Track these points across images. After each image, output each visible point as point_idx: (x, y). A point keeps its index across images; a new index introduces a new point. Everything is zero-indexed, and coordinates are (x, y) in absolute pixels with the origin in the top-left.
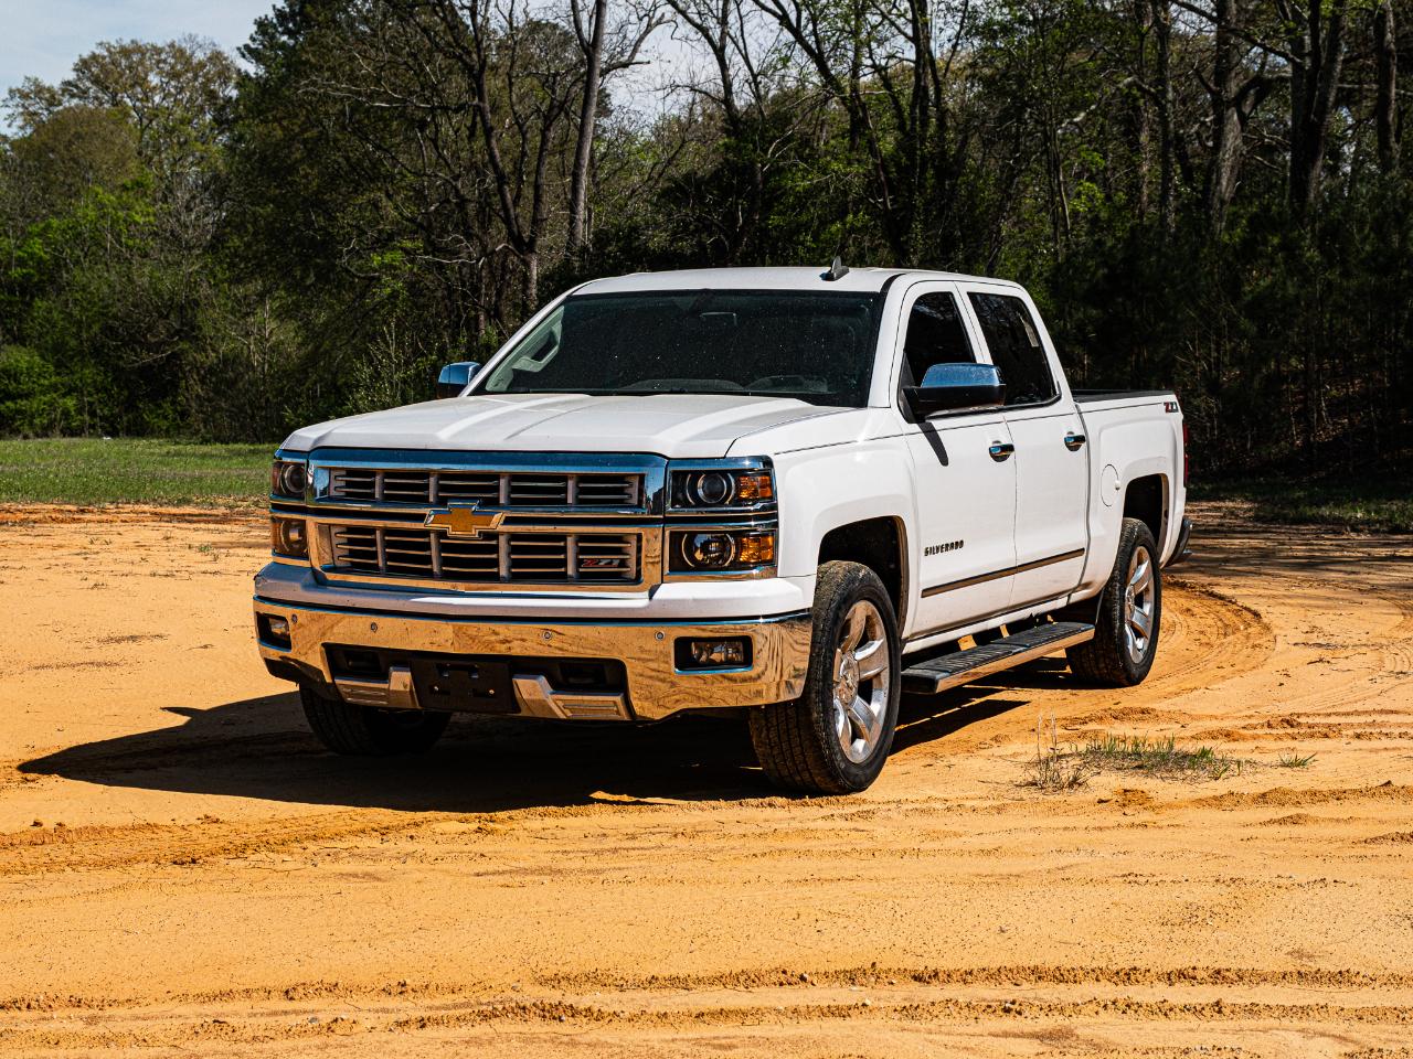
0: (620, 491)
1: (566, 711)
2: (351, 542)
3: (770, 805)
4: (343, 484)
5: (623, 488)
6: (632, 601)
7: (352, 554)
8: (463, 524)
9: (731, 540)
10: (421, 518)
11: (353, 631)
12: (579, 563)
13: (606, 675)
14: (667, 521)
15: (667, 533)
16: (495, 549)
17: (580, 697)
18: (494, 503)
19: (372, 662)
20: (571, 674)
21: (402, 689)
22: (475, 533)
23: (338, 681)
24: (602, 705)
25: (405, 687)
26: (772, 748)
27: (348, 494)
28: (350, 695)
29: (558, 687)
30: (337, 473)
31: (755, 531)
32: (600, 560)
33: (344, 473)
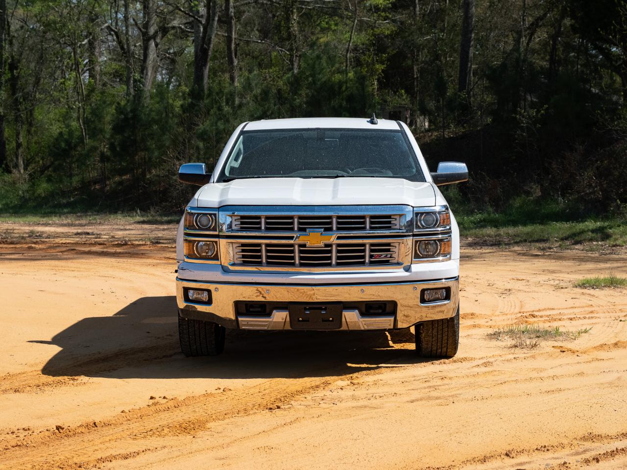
0: (389, 222)
1: (364, 326)
2: (243, 251)
3: (444, 363)
4: (239, 223)
5: (390, 221)
6: (398, 273)
7: (244, 257)
8: (315, 240)
9: (438, 243)
10: (291, 238)
11: (249, 294)
12: (371, 256)
13: (388, 308)
14: (414, 235)
15: (414, 241)
16: (330, 252)
17: (374, 319)
18: (330, 229)
19: (263, 309)
20: (369, 309)
21: (281, 320)
22: (322, 244)
23: (240, 319)
24: (384, 322)
25: (282, 319)
26: (433, 338)
27: (241, 228)
28: (244, 325)
29: (363, 314)
30: (236, 218)
31: (447, 239)
32: (381, 255)
33: (239, 218)
